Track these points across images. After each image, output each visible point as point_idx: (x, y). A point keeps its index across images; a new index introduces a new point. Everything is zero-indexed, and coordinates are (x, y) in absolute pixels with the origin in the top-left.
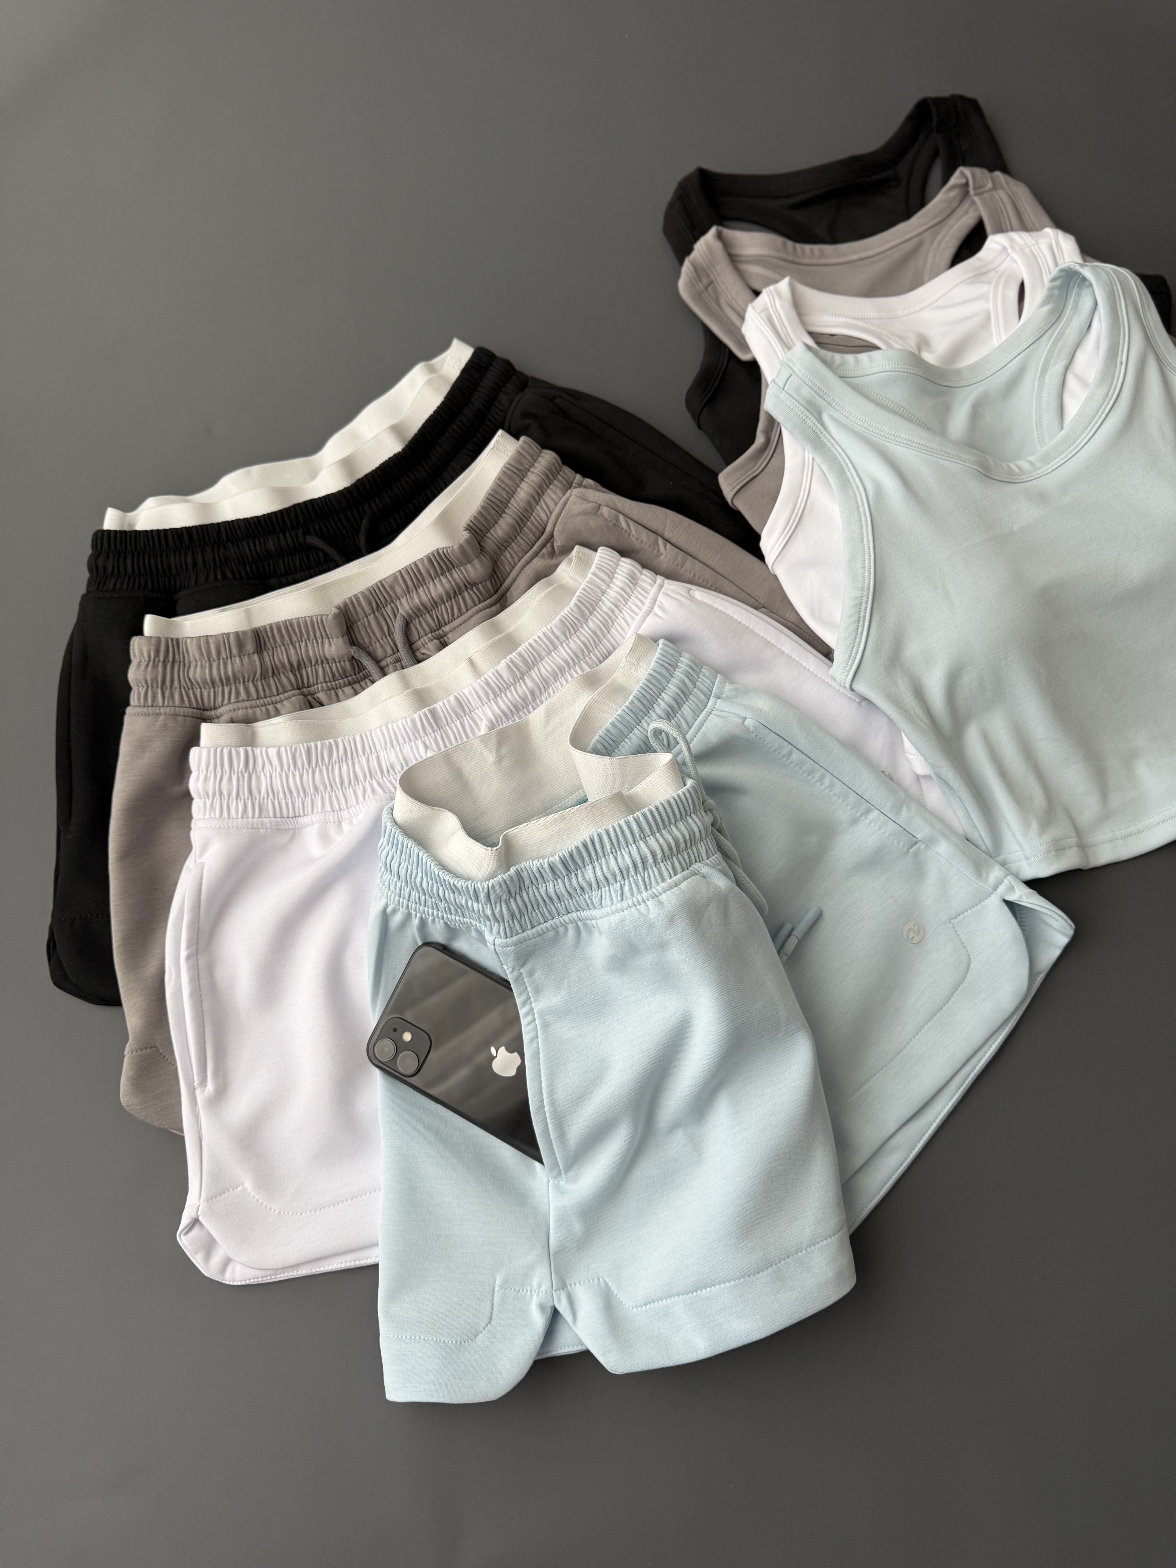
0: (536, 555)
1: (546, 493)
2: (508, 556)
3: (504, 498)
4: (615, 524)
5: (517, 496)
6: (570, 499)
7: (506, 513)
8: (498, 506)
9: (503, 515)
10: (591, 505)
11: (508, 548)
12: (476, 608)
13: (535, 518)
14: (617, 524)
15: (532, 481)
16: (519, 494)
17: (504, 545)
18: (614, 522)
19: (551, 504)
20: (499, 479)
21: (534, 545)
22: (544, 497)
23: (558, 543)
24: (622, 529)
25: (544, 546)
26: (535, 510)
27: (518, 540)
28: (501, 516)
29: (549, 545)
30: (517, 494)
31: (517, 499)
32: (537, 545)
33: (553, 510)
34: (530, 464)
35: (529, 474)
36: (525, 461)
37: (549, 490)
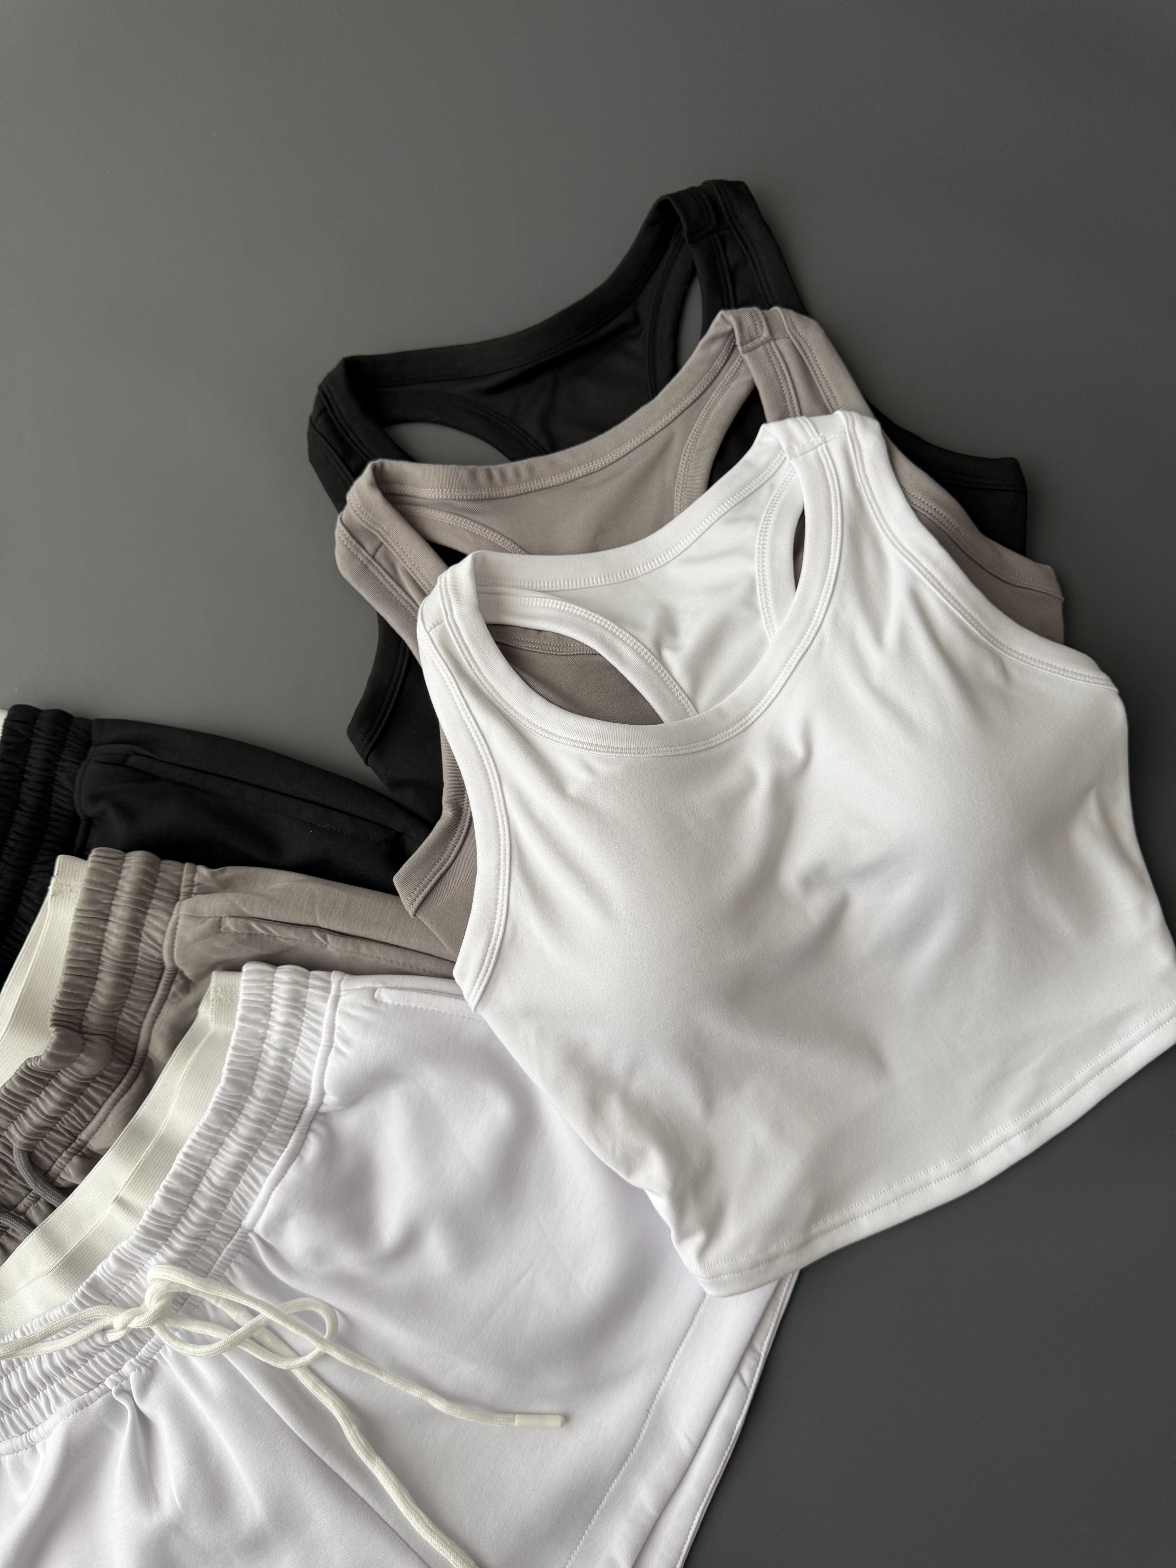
0: (164, 999)
1: (146, 923)
2: (127, 1018)
3: (90, 954)
4: (250, 934)
5: (108, 944)
6: (180, 921)
7: (101, 971)
8: (86, 970)
9: (99, 976)
10: (210, 920)
11: (124, 1009)
12: (110, 1100)
13: (142, 958)
14: (252, 934)
15: (120, 919)
16: (110, 940)
17: (114, 1011)
18: (247, 932)
19: (157, 935)
20: (75, 934)
21: (157, 988)
22: (145, 929)
23: (187, 974)
24: (262, 934)
25: (171, 983)
26: (140, 949)
27: (133, 994)
28: (96, 979)
29: (178, 977)
30: (106, 940)
31: (109, 947)
32: (161, 987)
33: (163, 941)
34: (110, 897)
35: (113, 908)
36: (100, 897)
37: (148, 918)
